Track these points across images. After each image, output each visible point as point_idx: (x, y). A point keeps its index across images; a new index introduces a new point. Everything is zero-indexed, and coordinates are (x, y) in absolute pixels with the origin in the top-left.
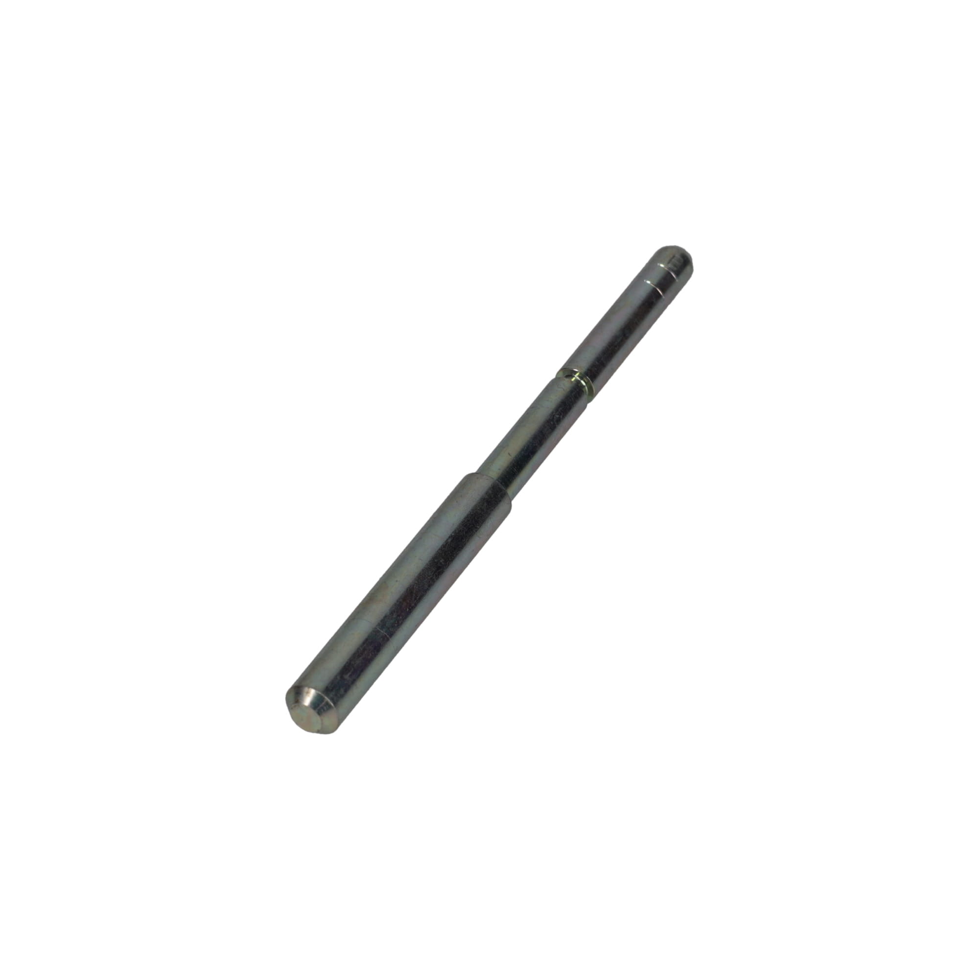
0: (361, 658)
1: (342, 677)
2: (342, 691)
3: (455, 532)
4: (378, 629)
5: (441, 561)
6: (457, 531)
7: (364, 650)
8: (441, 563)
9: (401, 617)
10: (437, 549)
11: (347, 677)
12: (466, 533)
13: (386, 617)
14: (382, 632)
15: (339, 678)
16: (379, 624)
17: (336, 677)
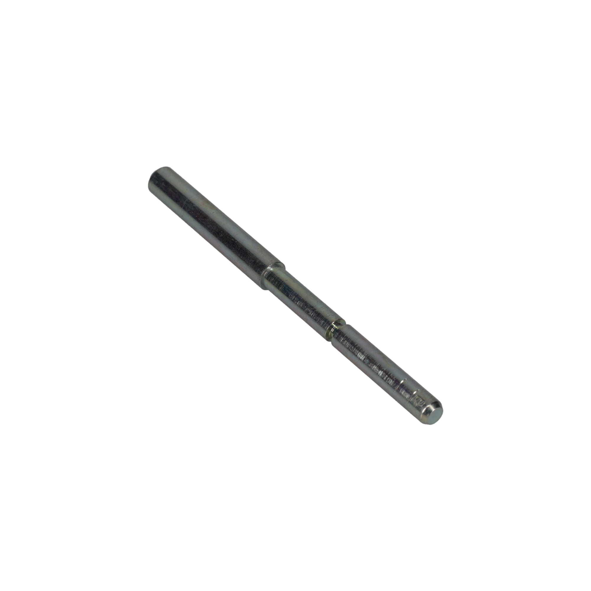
0: (172, 191)
1: (163, 181)
2: (157, 182)
3: (238, 242)
4: (186, 200)
5: (221, 235)
6: (238, 244)
7: (176, 193)
8: (220, 234)
9: (192, 213)
10: (229, 233)
11: (163, 184)
12: (237, 249)
13: (193, 204)
14: (185, 202)
15: (163, 180)
16: (189, 200)
17: (163, 178)
